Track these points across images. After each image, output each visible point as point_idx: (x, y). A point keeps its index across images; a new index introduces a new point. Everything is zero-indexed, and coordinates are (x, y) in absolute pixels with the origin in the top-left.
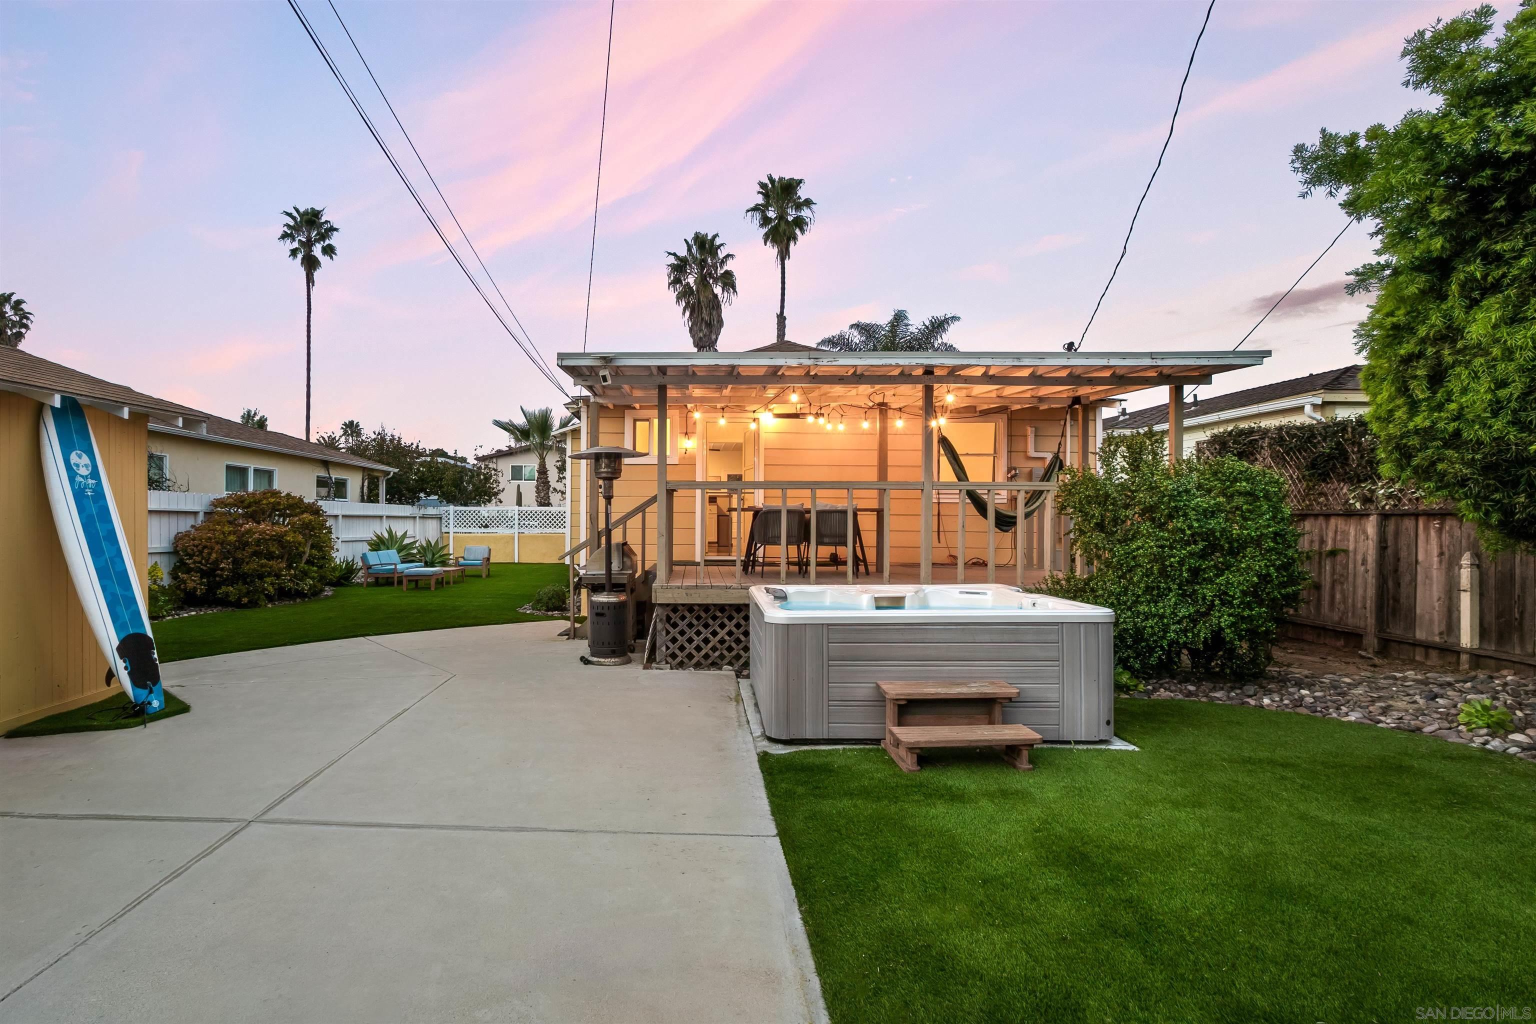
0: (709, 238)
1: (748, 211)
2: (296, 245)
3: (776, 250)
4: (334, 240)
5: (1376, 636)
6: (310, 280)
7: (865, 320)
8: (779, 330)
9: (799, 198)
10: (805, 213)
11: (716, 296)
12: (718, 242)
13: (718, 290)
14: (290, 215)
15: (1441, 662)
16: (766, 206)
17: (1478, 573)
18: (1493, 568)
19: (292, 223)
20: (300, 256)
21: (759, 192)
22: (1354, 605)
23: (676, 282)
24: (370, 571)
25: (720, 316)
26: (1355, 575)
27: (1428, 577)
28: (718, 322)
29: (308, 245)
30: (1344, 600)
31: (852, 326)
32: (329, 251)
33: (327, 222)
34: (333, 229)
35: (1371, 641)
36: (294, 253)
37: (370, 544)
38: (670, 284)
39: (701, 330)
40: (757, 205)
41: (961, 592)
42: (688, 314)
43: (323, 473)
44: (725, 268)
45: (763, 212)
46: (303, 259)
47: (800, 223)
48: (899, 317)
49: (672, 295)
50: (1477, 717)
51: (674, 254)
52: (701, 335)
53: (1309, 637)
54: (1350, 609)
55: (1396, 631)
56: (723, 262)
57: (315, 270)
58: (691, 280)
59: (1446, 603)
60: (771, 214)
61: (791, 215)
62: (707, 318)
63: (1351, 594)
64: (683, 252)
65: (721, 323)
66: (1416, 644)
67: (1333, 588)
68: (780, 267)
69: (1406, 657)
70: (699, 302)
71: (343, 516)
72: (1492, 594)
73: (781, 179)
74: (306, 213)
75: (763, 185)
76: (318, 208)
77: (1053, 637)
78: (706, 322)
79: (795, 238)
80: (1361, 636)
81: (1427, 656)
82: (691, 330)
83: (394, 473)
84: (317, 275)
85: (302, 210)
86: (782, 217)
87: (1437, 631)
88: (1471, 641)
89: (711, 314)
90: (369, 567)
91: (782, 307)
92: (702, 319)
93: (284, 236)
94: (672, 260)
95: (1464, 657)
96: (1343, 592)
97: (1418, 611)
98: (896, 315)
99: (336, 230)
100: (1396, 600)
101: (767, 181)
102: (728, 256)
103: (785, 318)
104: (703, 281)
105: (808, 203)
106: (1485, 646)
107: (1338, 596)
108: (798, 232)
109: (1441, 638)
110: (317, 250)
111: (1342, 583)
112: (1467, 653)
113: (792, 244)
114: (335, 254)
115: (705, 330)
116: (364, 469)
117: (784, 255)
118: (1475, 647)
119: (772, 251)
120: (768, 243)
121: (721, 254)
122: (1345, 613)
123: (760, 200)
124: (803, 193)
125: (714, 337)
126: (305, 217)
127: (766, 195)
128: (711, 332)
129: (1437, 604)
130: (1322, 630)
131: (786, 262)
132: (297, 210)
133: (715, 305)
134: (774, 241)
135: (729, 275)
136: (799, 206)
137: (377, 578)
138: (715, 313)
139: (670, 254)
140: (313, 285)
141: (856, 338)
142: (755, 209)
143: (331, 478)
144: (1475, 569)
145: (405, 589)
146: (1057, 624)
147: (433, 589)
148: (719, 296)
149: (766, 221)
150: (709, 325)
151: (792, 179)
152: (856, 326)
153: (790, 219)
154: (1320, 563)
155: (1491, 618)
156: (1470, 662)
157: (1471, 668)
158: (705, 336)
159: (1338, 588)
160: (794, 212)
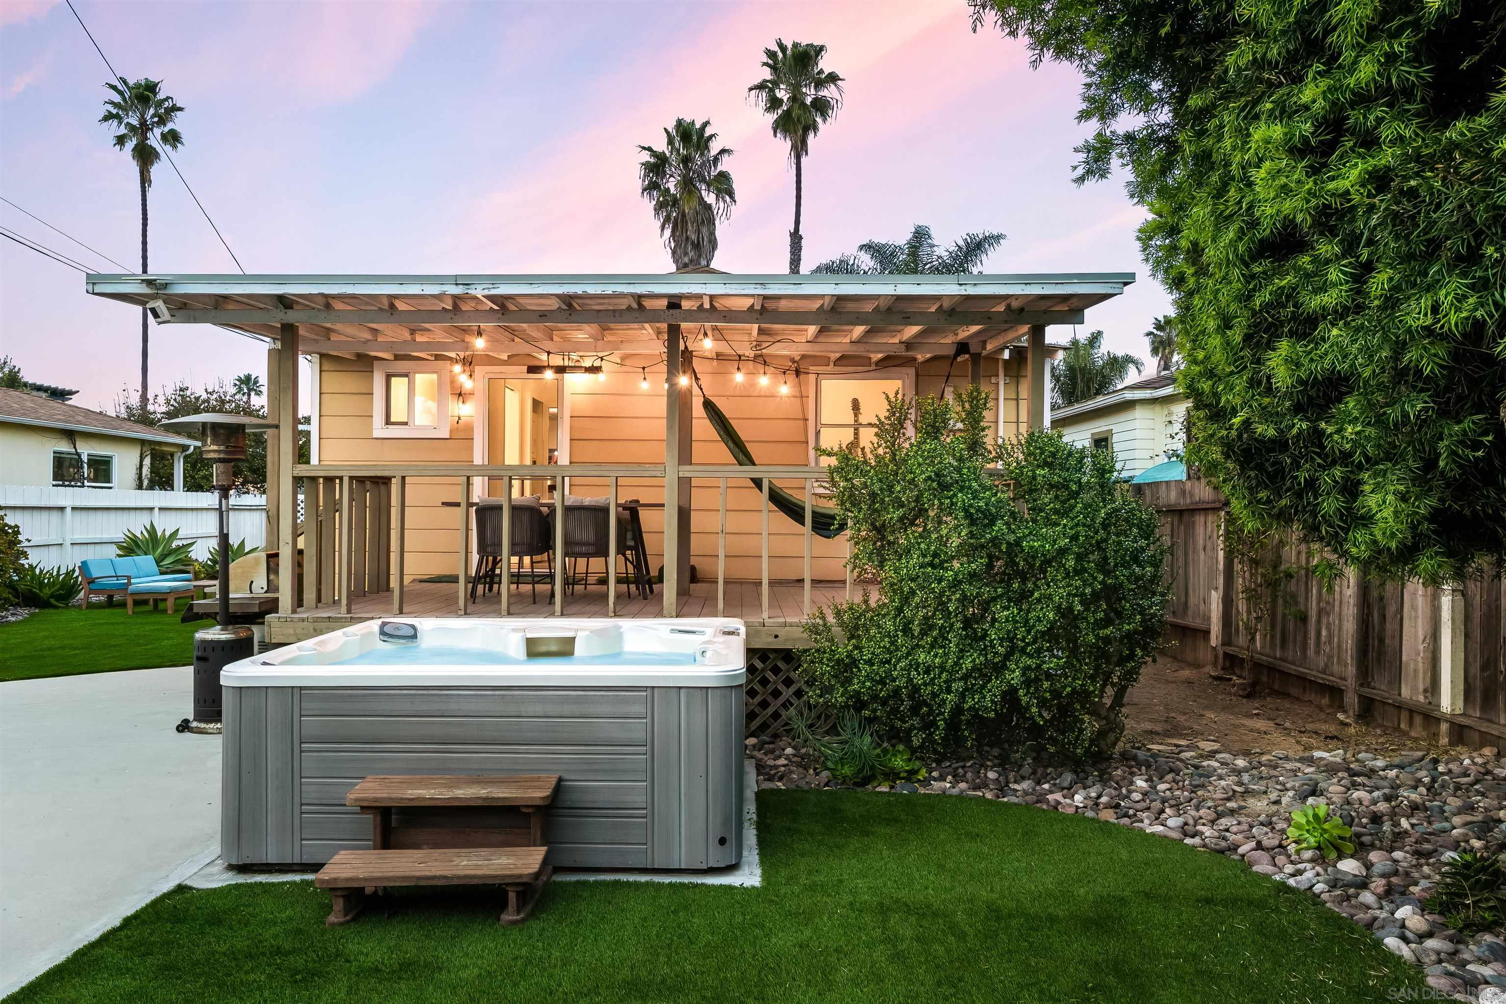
0: (698, 126)
1: (751, 89)
2: (123, 130)
3: (789, 144)
4: (178, 123)
5: (1356, 691)
6: (145, 180)
7: (880, 239)
8: (793, 253)
9: (821, 72)
10: (829, 92)
11: (709, 207)
12: (708, 132)
13: (710, 198)
14: (114, 88)
15: (1424, 734)
16: (776, 83)
17: (1463, 604)
18: (1478, 597)
19: (117, 99)
20: (130, 145)
21: (765, 64)
22: (1339, 646)
23: (651, 187)
24: (92, 586)
25: (712, 234)
26: (1341, 603)
27: (1414, 608)
28: (710, 242)
29: (143, 129)
30: (1330, 636)
31: (861, 247)
32: (173, 138)
33: (167, 99)
34: (175, 109)
35: (1351, 699)
36: (121, 140)
37: (120, 548)
38: (644, 190)
39: (686, 254)
40: (765, 81)
41: (673, 631)
42: (668, 232)
43: (64, 447)
44: (720, 168)
45: (771, 90)
46: (134, 150)
47: (822, 107)
48: (920, 236)
49: (648, 205)
50: (1308, 831)
51: (649, 149)
53: (1294, 691)
54: (1336, 651)
55: (1380, 688)
56: (717, 159)
57: (152, 164)
58: (672, 185)
59: (1431, 647)
60: (782, 94)
61: (810, 94)
62: (694, 237)
63: (1336, 632)
64: (661, 145)
65: (714, 244)
66: (1399, 707)
67: (1319, 622)
68: (794, 166)
69: (1390, 724)
70: (684, 215)
71: (74, 509)
72: (1477, 634)
73: (795, 45)
74: (138, 86)
75: (771, 54)
76: (154, 79)
77: (639, 709)
78: (693, 243)
79: (815, 129)
80: (1342, 691)
81: (1411, 724)
82: (674, 253)
83: (196, 448)
84: (155, 171)
85: (131, 82)
86: (796, 98)
87: (1421, 688)
88: (1452, 704)
89: (699, 231)
90: (92, 581)
91: (797, 224)
93: (108, 117)
94: (646, 157)
95: (1444, 727)
96: (1329, 629)
97: (1404, 658)
98: (917, 232)
99: (180, 109)
100: (1382, 640)
101: (775, 48)
102: (723, 151)
103: (801, 238)
104: (688, 184)
105: (833, 78)
106: (1470, 712)
107: (1324, 633)
108: (819, 120)
109: (1426, 697)
110: (154, 139)
111: (1328, 614)
112: (1447, 721)
113: (811, 135)
114: (182, 143)
115: (691, 254)
116: (143, 442)
117: (800, 149)
118: (1458, 712)
119: (783, 145)
120: (778, 135)
121: (715, 148)
122: (1330, 657)
123: (767, 74)
124: (826, 64)
126: (134, 91)
127: (774, 68)
128: (700, 256)
129: (1421, 647)
130: (1305, 682)
131: (804, 160)
132: (125, 82)
133: (707, 217)
134: (787, 131)
135: (724, 177)
136: (820, 84)
137: (110, 597)
138: (704, 230)
139: (644, 148)
140: (149, 186)
141: (866, 261)
142: (761, 87)
143: (79, 455)
144: (1459, 597)
145: (130, 612)
146: (645, 688)
147: (170, 612)
148: (714, 205)
149: (774, 103)
150: (697, 246)
151: (812, 45)
152: (868, 247)
153: (809, 100)
154: (1307, 584)
155: (1476, 669)
156: (1451, 733)
157: (1451, 744)
159: (1324, 620)
160: (813, 91)
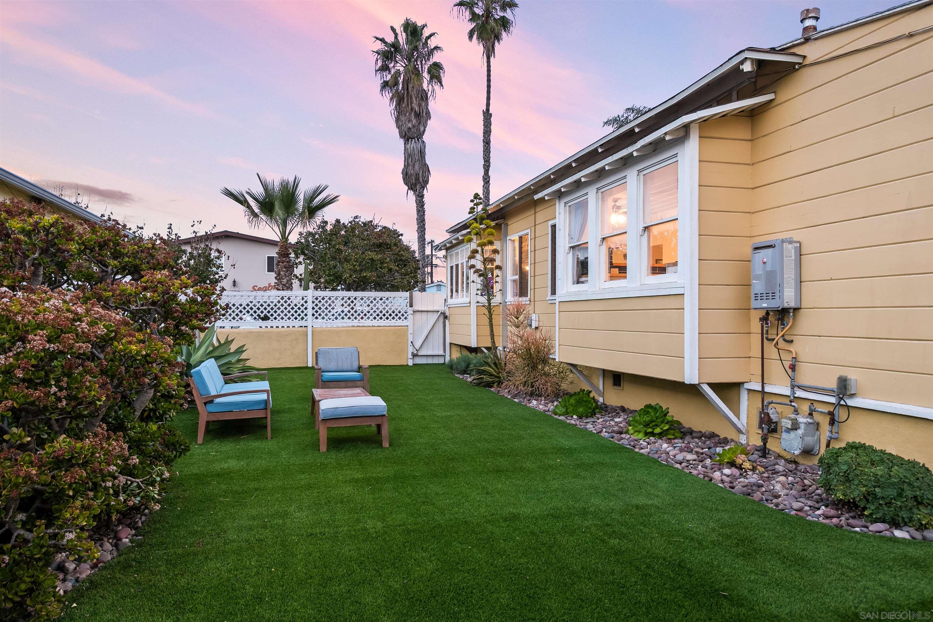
0: (419, 26)
3: (482, 47)
10: (510, 14)
12: (427, 31)
13: (426, 82)
23: (383, 68)
25: (427, 108)
28: (426, 113)
38: (376, 71)
39: (410, 121)
42: (394, 103)
44: (434, 59)
45: (470, 7)
47: (505, 23)
49: (378, 83)
51: (381, 40)
52: (410, 125)
56: (431, 52)
60: (479, 10)
61: (497, 14)
62: (417, 109)
65: (428, 115)
68: (486, 64)
78: (415, 113)
79: (500, 38)
82: (397, 120)
86: (488, 13)
89: (419, 106)
91: (488, 105)
92: (412, 109)
94: (379, 46)
102: (437, 48)
103: (491, 115)
108: (503, 31)
113: (497, 43)
115: (414, 121)
117: (489, 52)
119: (478, 47)
120: (474, 39)
121: (430, 45)
125: (422, 129)
128: (420, 123)
131: (492, 59)
134: (480, 37)
135: (436, 66)
136: (504, 7)
139: (377, 39)
149: (473, 16)
150: (417, 116)
153: (496, 18)
158: (414, 126)
160: (500, 12)
